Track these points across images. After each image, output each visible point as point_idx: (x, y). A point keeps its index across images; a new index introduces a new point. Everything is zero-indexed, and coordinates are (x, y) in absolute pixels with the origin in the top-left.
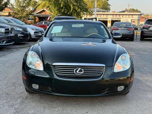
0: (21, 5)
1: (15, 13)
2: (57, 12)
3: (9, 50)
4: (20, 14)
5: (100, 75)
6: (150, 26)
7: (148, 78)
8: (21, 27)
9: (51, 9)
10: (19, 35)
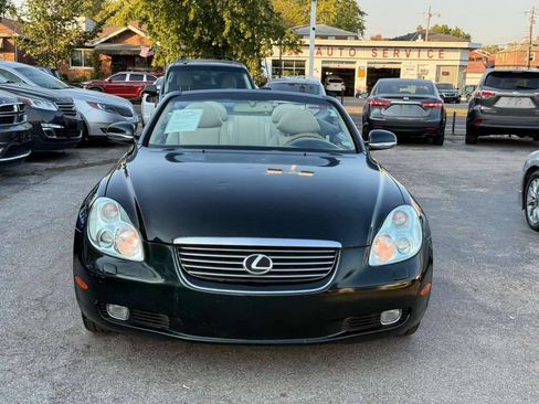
0: (49, 12)
1: (27, 40)
2: (174, 37)
3: (14, 179)
4: (45, 44)
5: (324, 275)
6: (497, 93)
7: (481, 278)
8: (52, 100)
9: (155, 30)
10: (46, 127)
